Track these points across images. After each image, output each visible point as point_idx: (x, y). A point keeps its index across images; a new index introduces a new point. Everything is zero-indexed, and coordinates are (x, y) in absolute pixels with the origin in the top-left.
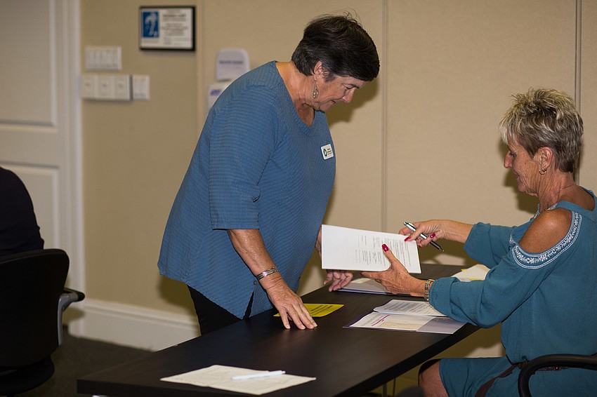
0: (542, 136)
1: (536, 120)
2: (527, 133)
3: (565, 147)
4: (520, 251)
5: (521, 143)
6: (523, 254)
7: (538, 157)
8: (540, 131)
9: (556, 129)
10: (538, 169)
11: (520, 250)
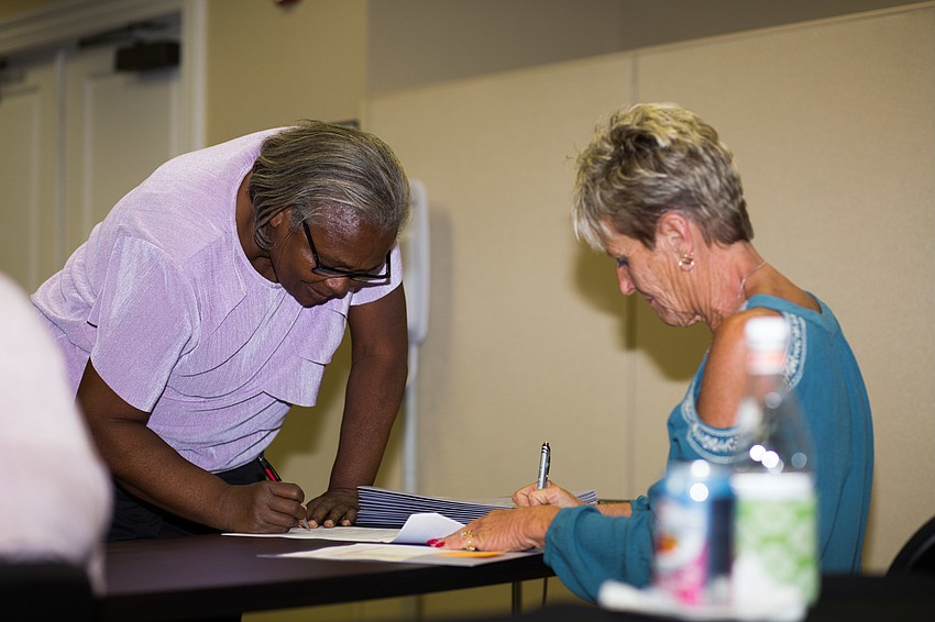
0: (649, 195)
1: (625, 172)
2: (618, 204)
3: (703, 196)
4: (706, 434)
5: (622, 232)
6: (713, 437)
7: (664, 241)
8: (640, 186)
9: (670, 169)
10: (676, 264)
11: (706, 429)
